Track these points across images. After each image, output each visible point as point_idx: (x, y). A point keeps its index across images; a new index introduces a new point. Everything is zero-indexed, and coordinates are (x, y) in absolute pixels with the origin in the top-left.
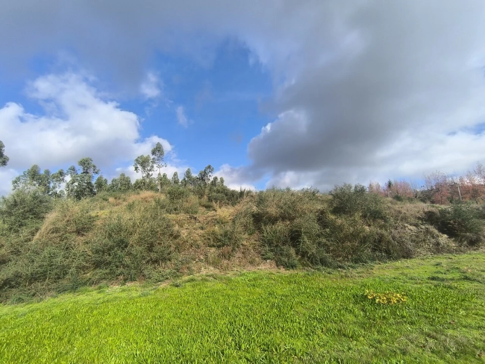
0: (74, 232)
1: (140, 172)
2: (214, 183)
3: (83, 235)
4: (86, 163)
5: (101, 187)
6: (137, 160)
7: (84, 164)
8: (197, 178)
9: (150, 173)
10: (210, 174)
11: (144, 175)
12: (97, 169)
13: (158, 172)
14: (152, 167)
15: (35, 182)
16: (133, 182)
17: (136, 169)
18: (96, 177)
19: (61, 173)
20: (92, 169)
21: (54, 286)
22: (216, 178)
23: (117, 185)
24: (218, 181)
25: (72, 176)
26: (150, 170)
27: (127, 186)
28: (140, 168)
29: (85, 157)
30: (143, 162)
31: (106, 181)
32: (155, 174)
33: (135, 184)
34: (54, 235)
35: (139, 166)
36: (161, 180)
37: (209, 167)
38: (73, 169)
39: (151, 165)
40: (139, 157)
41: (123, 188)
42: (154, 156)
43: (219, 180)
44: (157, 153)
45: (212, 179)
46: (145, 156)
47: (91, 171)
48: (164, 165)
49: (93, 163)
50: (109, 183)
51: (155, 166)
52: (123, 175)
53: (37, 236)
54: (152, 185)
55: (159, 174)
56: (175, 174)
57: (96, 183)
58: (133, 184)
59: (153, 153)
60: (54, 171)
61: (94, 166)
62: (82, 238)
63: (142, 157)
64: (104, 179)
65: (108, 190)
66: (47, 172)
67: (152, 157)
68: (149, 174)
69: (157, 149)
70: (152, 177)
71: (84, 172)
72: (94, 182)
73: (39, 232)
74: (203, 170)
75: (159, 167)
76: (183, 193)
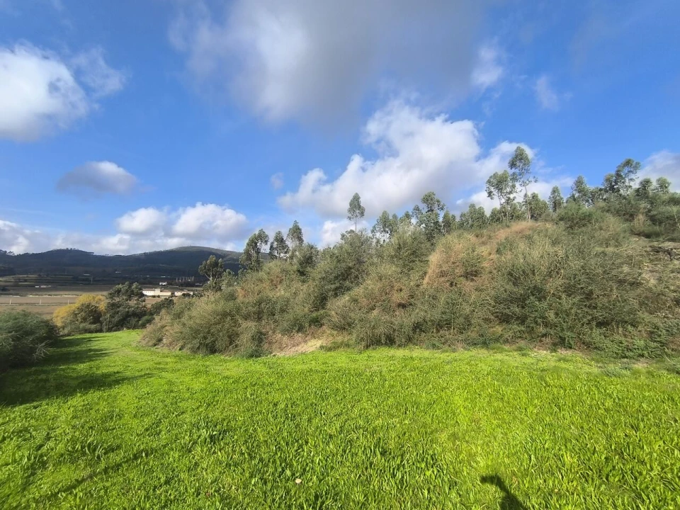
0: (462, 276)
1: (496, 197)
2: (642, 192)
3: (472, 280)
4: (428, 199)
5: (449, 226)
6: (489, 182)
7: (427, 200)
8: (601, 190)
9: (511, 196)
10: (632, 176)
11: (503, 201)
12: (442, 203)
13: (522, 194)
14: (514, 186)
15: (387, 229)
16: (488, 213)
17: (490, 194)
18: (442, 214)
19: (408, 216)
20: (436, 205)
21: (461, 337)
22: (646, 183)
23: (467, 221)
24: (652, 187)
25: (417, 217)
26: (510, 193)
27: (481, 220)
28: (495, 192)
29: (426, 193)
30: (498, 183)
31: (454, 217)
32: (519, 197)
33: (491, 216)
34: (443, 279)
35: (492, 189)
36: (530, 204)
37: (628, 163)
38: (417, 209)
39: (510, 184)
40: (491, 177)
41: (476, 224)
42: (513, 170)
43: (654, 184)
44: (518, 164)
45: (636, 185)
46: (499, 173)
47: (436, 208)
48: (533, 180)
49: (436, 197)
50: (458, 219)
51: (517, 184)
52: (473, 206)
53: (426, 280)
54: (517, 214)
55: (526, 195)
56: (555, 191)
57: (443, 222)
58: (488, 216)
59: (513, 165)
60: (400, 215)
61: (438, 201)
62: (471, 284)
63: (495, 175)
64: (451, 215)
65: (459, 228)
66: (395, 216)
67: (510, 171)
68: (509, 198)
69: (516, 157)
70: (515, 202)
71: (429, 211)
72: (441, 220)
73: (427, 276)
74: (613, 173)
75: (524, 184)
76: (590, 215)
